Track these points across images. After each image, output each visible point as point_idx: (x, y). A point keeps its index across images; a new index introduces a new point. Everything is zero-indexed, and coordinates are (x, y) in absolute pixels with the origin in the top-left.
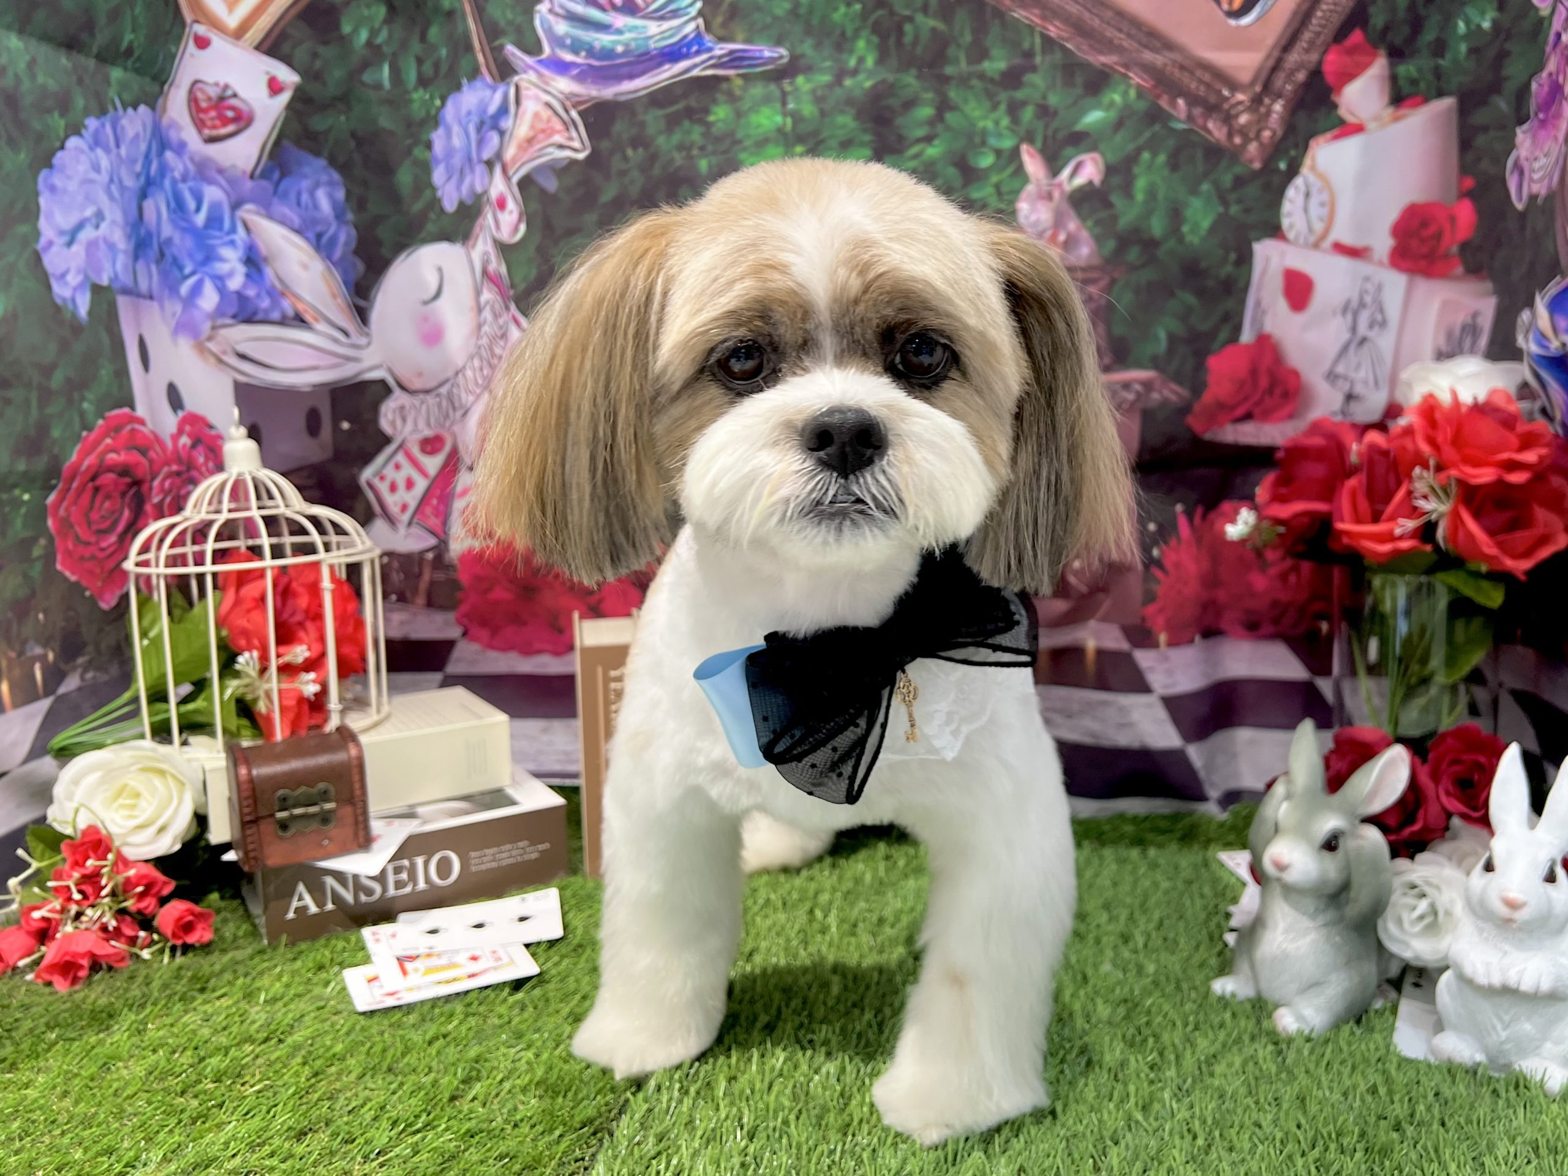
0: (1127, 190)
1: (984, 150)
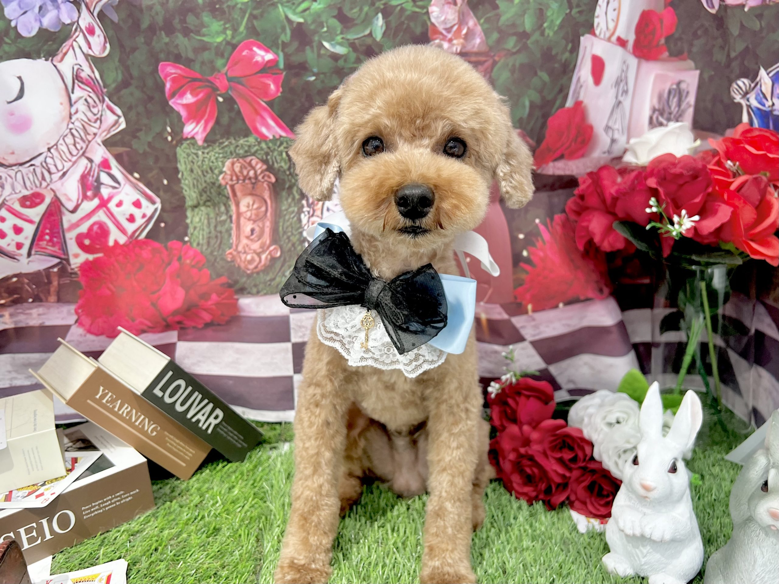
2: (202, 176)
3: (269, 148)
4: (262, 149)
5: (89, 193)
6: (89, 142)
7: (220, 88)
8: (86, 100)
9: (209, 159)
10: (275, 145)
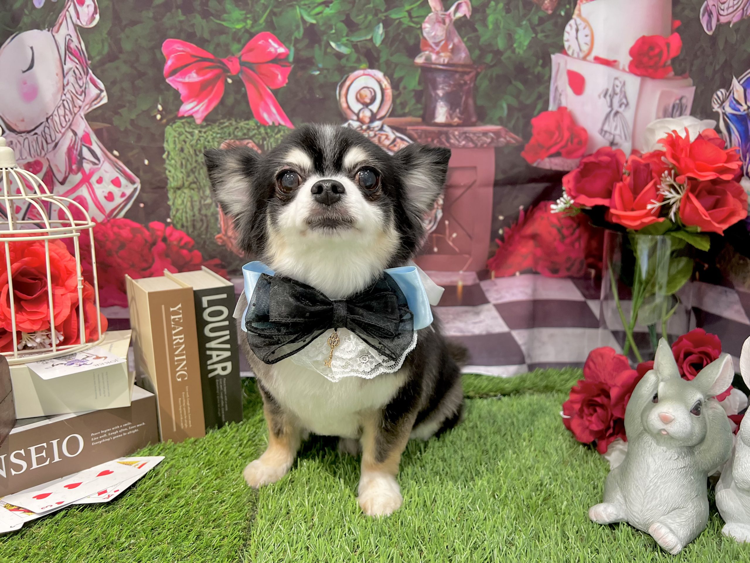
0: (484, 22)
2: (194, 156)
3: (267, 133)
4: (260, 134)
5: (74, 167)
6: (75, 114)
7: (231, 70)
8: (74, 71)
9: (206, 139)
10: (273, 131)
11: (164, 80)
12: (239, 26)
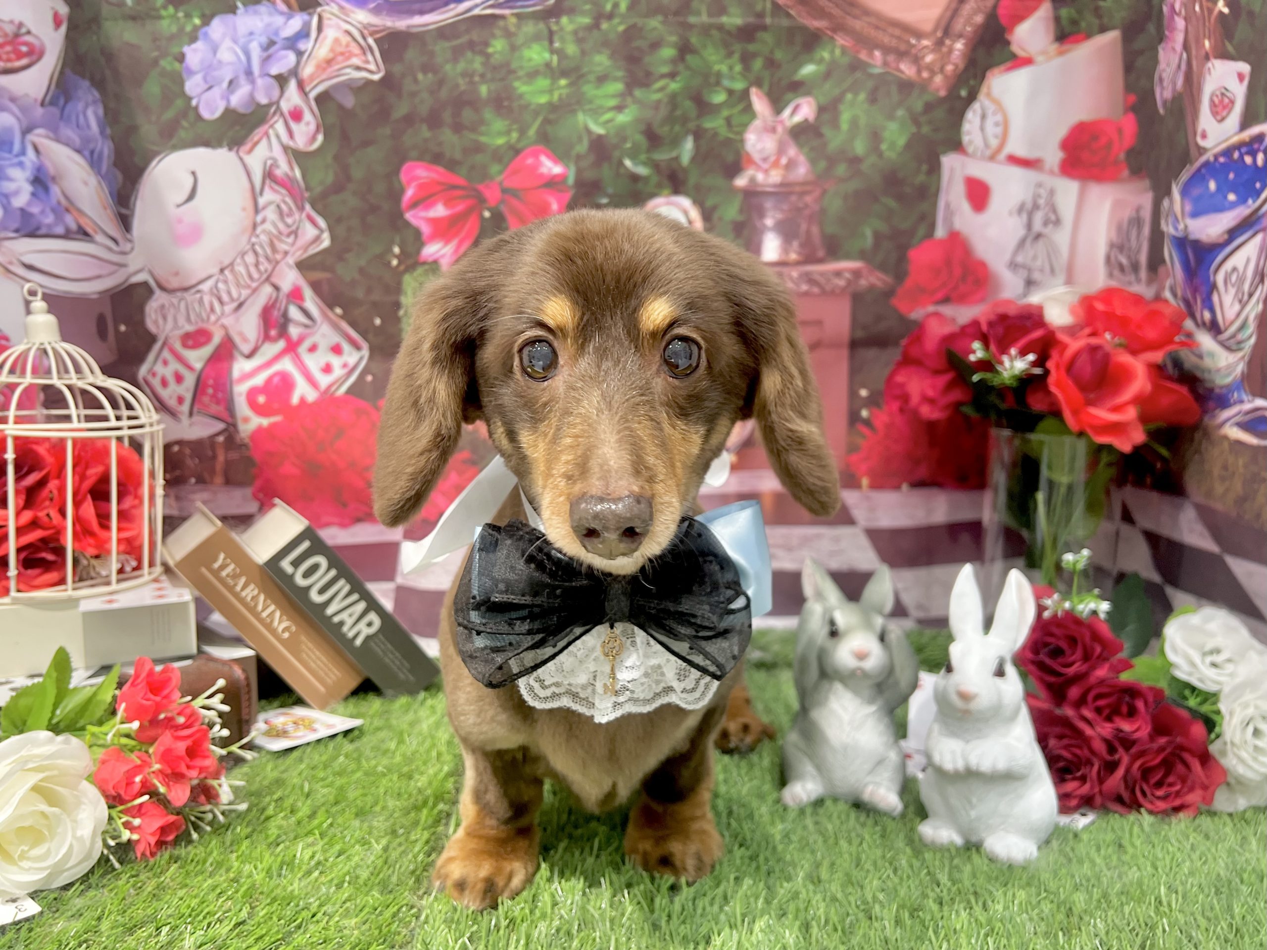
0: (835, 124)
1: (718, 89)
5: (273, 333)
6: (278, 262)
7: (489, 201)
8: (278, 206)
11: (401, 215)
12: (501, 141)
